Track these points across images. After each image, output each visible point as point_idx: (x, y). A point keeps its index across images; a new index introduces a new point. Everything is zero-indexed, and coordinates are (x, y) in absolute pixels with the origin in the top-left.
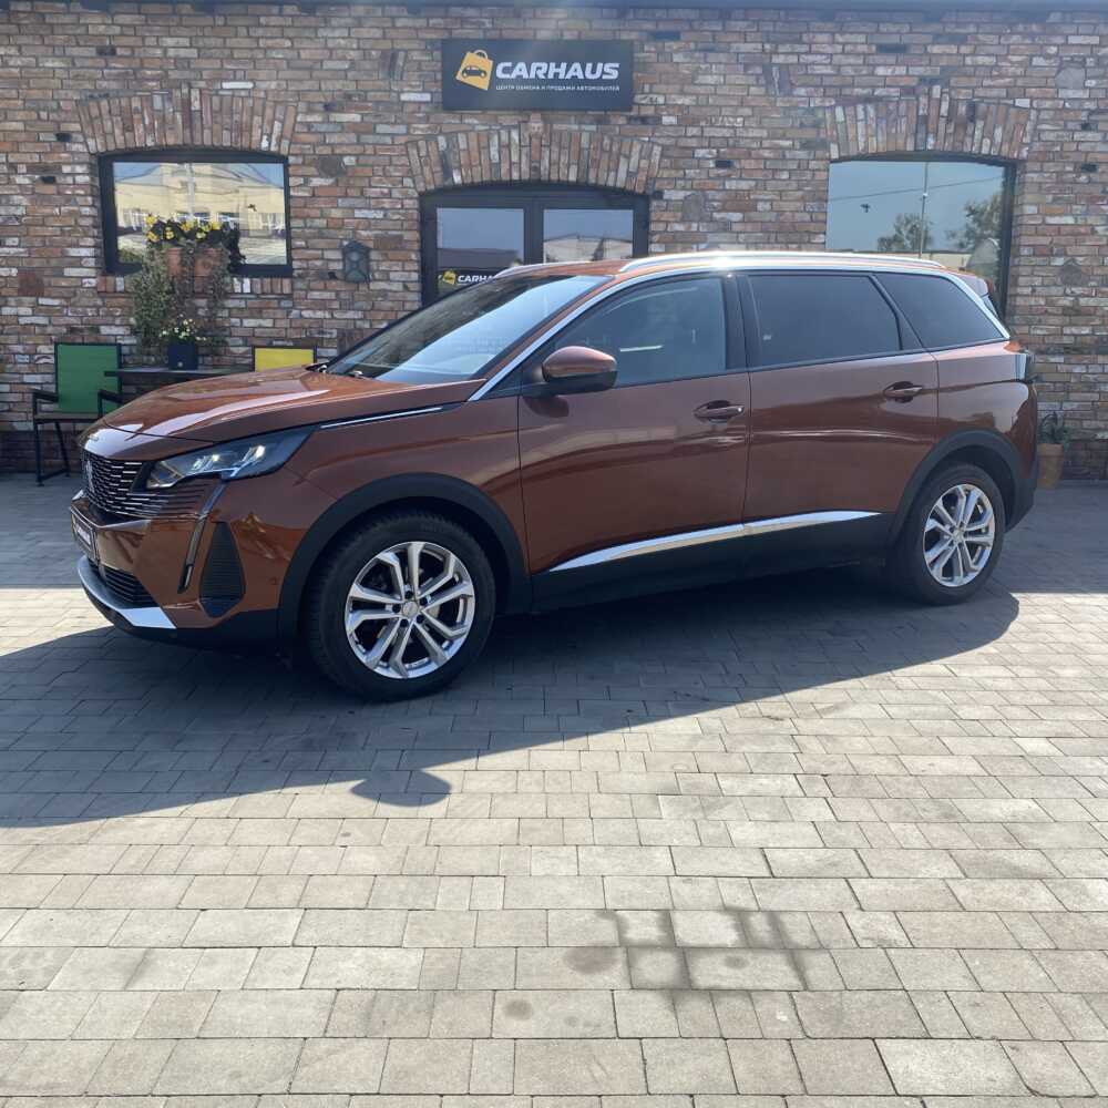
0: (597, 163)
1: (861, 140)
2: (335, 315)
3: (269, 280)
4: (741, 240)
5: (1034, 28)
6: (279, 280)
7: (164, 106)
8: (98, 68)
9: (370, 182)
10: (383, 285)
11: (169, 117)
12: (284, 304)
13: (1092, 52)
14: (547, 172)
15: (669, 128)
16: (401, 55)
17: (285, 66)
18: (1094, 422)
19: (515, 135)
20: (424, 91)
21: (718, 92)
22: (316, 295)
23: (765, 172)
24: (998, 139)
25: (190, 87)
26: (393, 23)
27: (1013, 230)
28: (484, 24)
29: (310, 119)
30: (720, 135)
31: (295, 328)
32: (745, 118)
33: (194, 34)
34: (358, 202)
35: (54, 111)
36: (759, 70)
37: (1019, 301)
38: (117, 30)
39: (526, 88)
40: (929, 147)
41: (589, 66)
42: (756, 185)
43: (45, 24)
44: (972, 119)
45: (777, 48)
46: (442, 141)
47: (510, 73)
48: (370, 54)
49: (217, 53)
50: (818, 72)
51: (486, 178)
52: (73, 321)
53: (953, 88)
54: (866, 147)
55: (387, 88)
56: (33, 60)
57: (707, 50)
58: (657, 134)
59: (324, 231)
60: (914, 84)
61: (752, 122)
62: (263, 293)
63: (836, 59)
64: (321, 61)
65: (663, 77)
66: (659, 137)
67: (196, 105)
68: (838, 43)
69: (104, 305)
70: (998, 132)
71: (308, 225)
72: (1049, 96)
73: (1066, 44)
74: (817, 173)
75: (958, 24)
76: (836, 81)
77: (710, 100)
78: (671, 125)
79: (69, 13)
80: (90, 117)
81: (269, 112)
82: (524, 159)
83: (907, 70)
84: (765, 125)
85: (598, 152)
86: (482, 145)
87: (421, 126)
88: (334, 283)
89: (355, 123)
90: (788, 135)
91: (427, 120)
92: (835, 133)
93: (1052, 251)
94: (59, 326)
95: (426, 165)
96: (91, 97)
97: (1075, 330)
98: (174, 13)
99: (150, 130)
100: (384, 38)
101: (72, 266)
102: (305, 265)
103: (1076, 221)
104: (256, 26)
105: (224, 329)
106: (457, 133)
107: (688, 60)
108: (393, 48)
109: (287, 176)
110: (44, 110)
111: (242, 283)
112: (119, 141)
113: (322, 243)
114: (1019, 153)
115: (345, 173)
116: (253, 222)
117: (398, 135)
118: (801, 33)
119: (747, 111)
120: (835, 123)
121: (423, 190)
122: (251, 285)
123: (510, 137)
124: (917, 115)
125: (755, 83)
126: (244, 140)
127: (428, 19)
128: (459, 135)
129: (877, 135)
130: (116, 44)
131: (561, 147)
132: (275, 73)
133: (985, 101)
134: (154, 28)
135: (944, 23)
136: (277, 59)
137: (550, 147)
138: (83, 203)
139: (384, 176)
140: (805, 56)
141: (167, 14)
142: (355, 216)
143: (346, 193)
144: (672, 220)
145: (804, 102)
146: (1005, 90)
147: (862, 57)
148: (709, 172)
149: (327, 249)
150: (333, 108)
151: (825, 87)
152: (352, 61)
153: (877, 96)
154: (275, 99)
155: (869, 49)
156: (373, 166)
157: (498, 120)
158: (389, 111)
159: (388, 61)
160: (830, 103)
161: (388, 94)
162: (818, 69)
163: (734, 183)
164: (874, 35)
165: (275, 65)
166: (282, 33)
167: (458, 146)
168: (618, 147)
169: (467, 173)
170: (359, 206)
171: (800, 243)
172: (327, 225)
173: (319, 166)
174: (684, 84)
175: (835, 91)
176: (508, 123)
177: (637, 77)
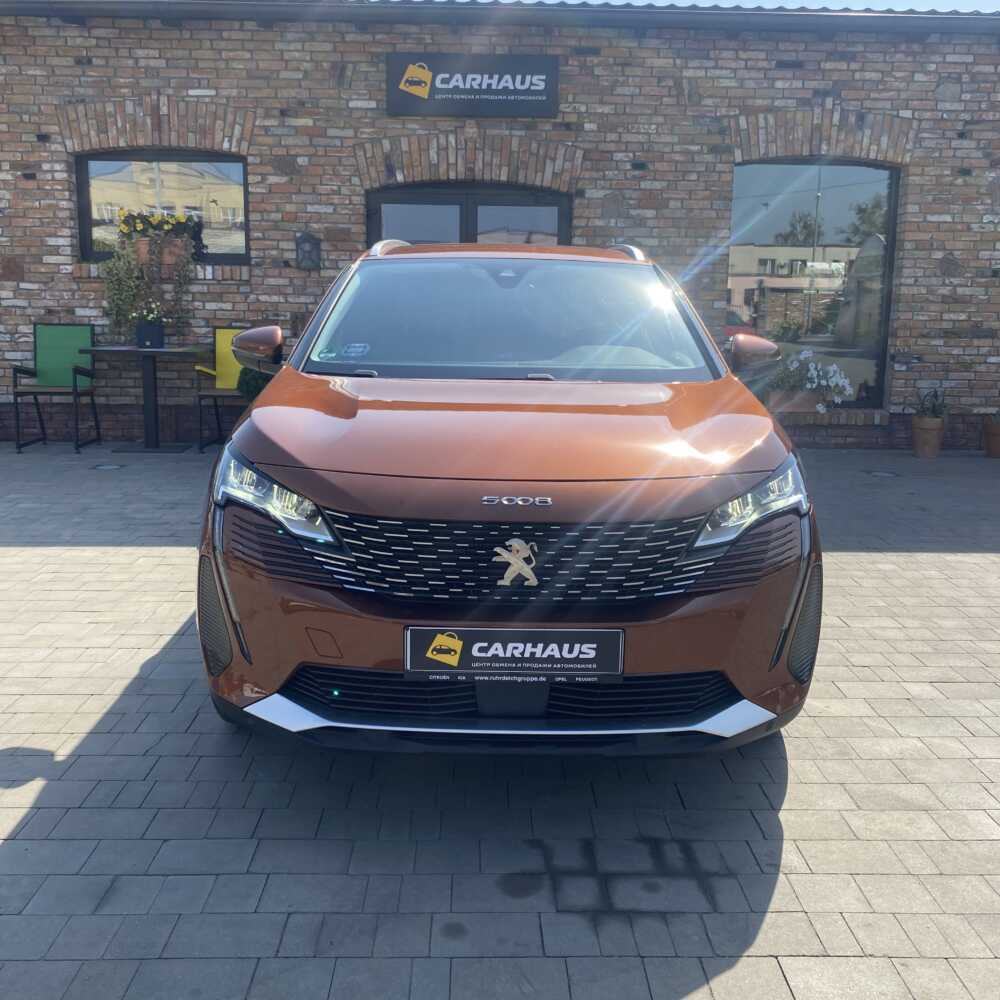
0: (526, 165)
1: (762, 145)
2: (290, 299)
3: (227, 268)
4: (655, 234)
5: (916, 47)
6: (238, 267)
7: (135, 110)
8: (75, 76)
9: (321, 181)
10: (332, 273)
11: (140, 121)
12: (242, 289)
13: (967, 69)
14: (481, 173)
15: (590, 134)
16: (350, 66)
17: (245, 72)
18: (970, 399)
19: (452, 139)
20: (370, 99)
21: (635, 102)
22: (272, 281)
23: (678, 174)
24: (884, 145)
25: (159, 94)
26: (343, 38)
27: (899, 225)
28: (424, 39)
29: (269, 124)
30: (636, 140)
31: (252, 311)
32: (658, 125)
33: (162, 46)
34: (310, 198)
35: (36, 115)
36: (671, 83)
37: (904, 290)
38: (94, 42)
39: (463, 97)
40: (823, 153)
41: (519, 78)
42: (668, 186)
43: (27, 36)
44: (861, 128)
45: (686, 63)
46: (386, 144)
47: (448, 83)
48: (322, 66)
49: (183, 63)
50: (724, 85)
51: (426, 177)
52: (51, 303)
53: (844, 100)
54: (764, 154)
55: (337, 96)
56: (17, 68)
57: (625, 65)
58: (580, 139)
59: (280, 224)
60: (809, 95)
61: (665, 129)
62: (224, 280)
63: (742, 73)
64: (278, 71)
65: (586, 88)
66: (581, 142)
67: (164, 110)
68: (742, 60)
69: (79, 289)
70: (884, 140)
71: (266, 217)
72: (929, 108)
73: (944, 62)
74: (723, 175)
75: (848, 44)
76: (740, 92)
77: (628, 110)
78: (592, 132)
79: (50, 26)
80: (68, 120)
81: (230, 117)
82: (460, 161)
83: (803, 84)
84: (676, 132)
85: (527, 155)
86: (422, 146)
87: (367, 130)
88: (288, 270)
89: (307, 127)
90: (696, 141)
91: (374, 127)
92: (739, 139)
93: (932, 245)
94: (39, 308)
95: (372, 165)
96: (69, 102)
97: (953, 316)
98: (145, 28)
99: (122, 132)
100: (335, 51)
101: (51, 254)
102: (262, 255)
103: (953, 219)
104: (219, 39)
105: (188, 311)
106: (404, 136)
107: (607, 73)
108: (342, 61)
109: (246, 174)
110: (25, 114)
111: (205, 270)
112: (95, 141)
113: (277, 235)
114: (903, 158)
115: (299, 172)
116: (214, 215)
117: (345, 138)
118: (708, 50)
119: (660, 119)
120: (738, 130)
121: (368, 187)
122: (213, 272)
123: (447, 141)
124: (812, 124)
125: (667, 94)
126: (207, 142)
127: (374, 34)
128: (402, 139)
129: (776, 142)
130: (92, 54)
131: (493, 150)
132: (235, 81)
133: (873, 112)
134: (127, 41)
135: (836, 42)
136: (240, 69)
137: (483, 150)
138: (60, 197)
139: (334, 174)
140: (712, 71)
141: (138, 28)
142: (308, 210)
143: (300, 190)
144: (590, 216)
145: (711, 112)
146: (890, 102)
147: (763, 72)
148: (625, 174)
149: (282, 240)
150: (288, 113)
151: (730, 98)
152: (306, 72)
153: (777, 107)
154: (237, 105)
155: (769, 64)
156: (324, 166)
157: (436, 126)
158: (338, 117)
159: (338, 72)
160: (735, 111)
161: (337, 101)
162: (724, 83)
163: (648, 183)
164: (774, 52)
165: (236, 74)
166: (243, 46)
167: (401, 148)
168: (544, 151)
169: (408, 173)
170: (311, 202)
171: (707, 237)
172: (282, 218)
173: (276, 165)
174: (604, 94)
175: (739, 102)
176: (446, 128)
177: (562, 88)
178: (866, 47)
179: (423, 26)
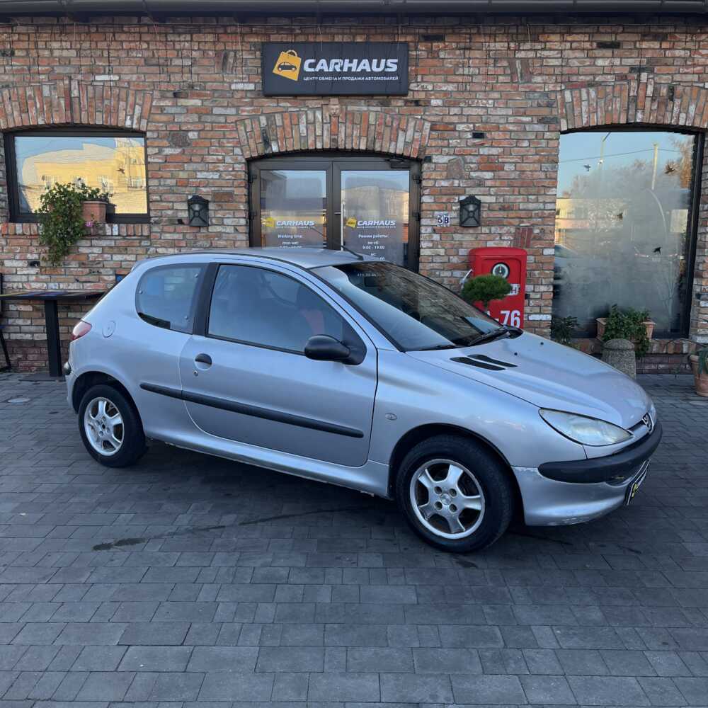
0: (383, 135)
1: (585, 116)
2: (184, 251)
3: (132, 226)
4: (492, 193)
6: (140, 225)
7: (51, 94)
8: (1, 65)
9: (208, 152)
10: (219, 229)
11: (55, 103)
12: (143, 243)
14: (343, 142)
15: (438, 109)
16: (232, 54)
17: (143, 60)
19: (318, 115)
20: (249, 82)
21: (474, 81)
22: (168, 236)
23: (511, 141)
24: (692, 113)
25: (70, 79)
26: (226, 30)
27: (702, 186)
28: (294, 29)
29: (162, 104)
30: (475, 114)
32: (495, 100)
33: (70, 39)
34: (199, 167)
36: (505, 63)
39: (329, 79)
40: (638, 121)
41: (375, 61)
42: (504, 151)
44: (672, 99)
45: (519, 47)
46: (263, 120)
47: (315, 67)
48: (208, 54)
49: (91, 53)
50: (551, 64)
51: (297, 147)
53: (657, 74)
54: (587, 122)
55: (221, 80)
57: (465, 49)
58: (427, 113)
59: (174, 188)
60: (626, 72)
61: (501, 103)
62: (127, 236)
63: (566, 53)
64: (171, 60)
65: (432, 70)
66: (429, 115)
67: (75, 93)
68: (566, 41)
69: (7, 245)
70: (692, 108)
71: (162, 183)
74: (550, 141)
75: (659, 27)
76: (566, 70)
77: (468, 87)
78: (437, 107)
81: (131, 99)
83: (621, 61)
84: (511, 105)
85: (383, 126)
86: (293, 122)
87: (247, 108)
88: (181, 227)
89: (197, 106)
90: (527, 113)
91: (251, 106)
92: (564, 110)
95: (251, 138)
98: (58, 24)
99: (40, 112)
100: (219, 41)
102: (159, 214)
104: (120, 32)
105: (99, 262)
106: (277, 113)
107: (451, 56)
108: (225, 49)
109: (146, 147)
111: (112, 227)
112: (16, 120)
113: (172, 197)
115: (190, 144)
117: (230, 115)
118: (539, 35)
119: (496, 95)
120: (564, 103)
121: (249, 157)
122: (119, 229)
123: (315, 117)
124: (629, 94)
125: (502, 73)
126: (112, 120)
127: (251, 27)
128: (276, 115)
129: (597, 112)
130: (15, 47)
131: (353, 123)
132: (135, 68)
133: (682, 84)
134: (44, 35)
135: (650, 26)
136: (136, 57)
137: (345, 124)
139: (219, 147)
140: (541, 52)
141: (52, 25)
142: (198, 177)
143: (191, 159)
144: (439, 178)
145: (541, 88)
146: (696, 76)
147: (586, 52)
148: (467, 142)
149: (176, 202)
150: (180, 95)
151: (556, 75)
152: (194, 60)
153: (596, 82)
154: (136, 88)
155: (591, 45)
156: (211, 139)
157: (305, 104)
158: (223, 98)
159: (222, 59)
160: (561, 87)
161: (221, 84)
162: (552, 62)
163: (487, 149)
164: (595, 35)
165: (136, 62)
166: (141, 38)
167: (275, 124)
168: (397, 123)
169: (282, 143)
170: (200, 169)
171: (538, 194)
172: (176, 183)
173: (170, 139)
174: (448, 74)
175: (565, 78)
176: (313, 106)
177: (411, 70)
178: (676, 29)
179: (293, 19)
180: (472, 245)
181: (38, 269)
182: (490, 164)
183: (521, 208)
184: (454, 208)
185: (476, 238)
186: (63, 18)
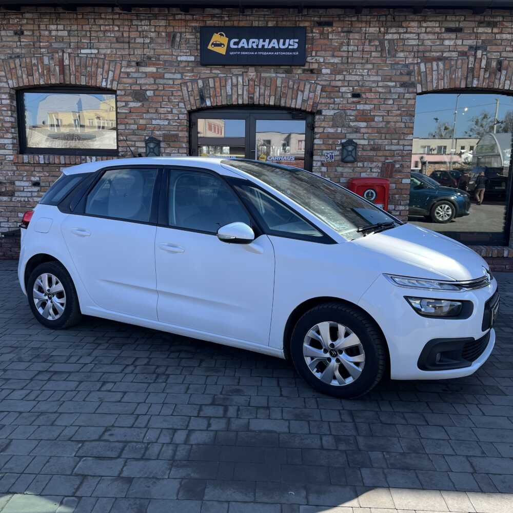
0: (285, 95)
1: (435, 82)
3: (105, 158)
4: (365, 138)
6: (111, 158)
7: (49, 63)
8: (14, 42)
9: (161, 105)
11: (52, 69)
14: (258, 100)
15: (327, 76)
16: (178, 35)
17: (115, 39)
19: (240, 79)
20: (191, 55)
21: (354, 55)
23: (380, 100)
25: (63, 52)
26: (174, 17)
28: (223, 17)
29: (128, 70)
30: (354, 80)
32: (369, 70)
33: (65, 23)
34: (154, 116)
36: (377, 43)
38: (25, 21)
39: (246, 53)
40: (474, 86)
41: (282, 41)
42: (374, 107)
44: (500, 70)
45: (387, 30)
46: (200, 83)
47: (238, 46)
48: (161, 35)
49: (78, 33)
50: (411, 44)
51: (225, 103)
52: (1, 178)
53: (489, 52)
54: (436, 88)
55: (171, 54)
57: (349, 32)
58: (319, 79)
59: (136, 131)
60: (467, 50)
61: (373, 72)
63: (422, 36)
64: (135, 38)
65: (324, 47)
66: (321, 80)
67: (66, 62)
68: (423, 27)
69: (17, 170)
71: (128, 127)
74: (409, 100)
75: (493, 16)
76: (421, 48)
77: (350, 60)
78: (326, 74)
80: (10, 68)
81: (106, 67)
82: (245, 93)
83: (462, 42)
84: (380, 74)
85: (287, 88)
86: (222, 84)
87: (190, 74)
89: (153, 73)
90: (393, 79)
91: (192, 73)
92: (420, 78)
95: (191, 96)
96: (11, 57)
98: (55, 12)
99: (42, 75)
100: (169, 26)
101: (1, 149)
102: (125, 150)
104: (99, 19)
107: (337, 37)
108: (174, 31)
109: (116, 101)
111: (91, 159)
112: (26, 81)
113: (134, 138)
115: (147, 100)
117: (176, 79)
118: (402, 22)
119: (370, 66)
120: (419, 73)
121: (187, 109)
122: (96, 160)
123: (237, 81)
124: (468, 67)
125: (375, 50)
126: (93, 82)
127: (192, 15)
128: (210, 79)
129: (443, 79)
130: (22, 28)
131: (265, 86)
132: (110, 45)
133: (507, 59)
134: (45, 20)
135: (484, 16)
136: (110, 37)
137: (259, 86)
138: (5, 115)
139: (171, 102)
140: (405, 35)
141: (51, 13)
142: (153, 123)
143: (148, 111)
144: (327, 126)
145: (403, 61)
147: (436, 35)
148: (348, 100)
149: (137, 141)
150: (141, 64)
151: (414, 52)
152: (152, 38)
153: (444, 57)
154: (110, 59)
155: (440, 30)
156: (162, 96)
157: (231, 71)
158: (171, 66)
159: (171, 38)
160: (417, 61)
161: (171, 57)
162: (411, 42)
163: (362, 106)
164: (444, 22)
165: (110, 40)
166: (113, 23)
167: (209, 85)
168: (297, 86)
169: (214, 100)
170: (155, 118)
171: (399, 139)
172: (138, 128)
173: (133, 96)
174: (335, 51)
175: (420, 54)
176: (237, 73)
177: (308, 47)
178: (503, 18)
179: (223, 9)
180: (351, 175)
181: (39, 188)
182: (365, 117)
183: (386, 149)
184: (337, 148)
185: (353, 170)
186: (59, 8)
